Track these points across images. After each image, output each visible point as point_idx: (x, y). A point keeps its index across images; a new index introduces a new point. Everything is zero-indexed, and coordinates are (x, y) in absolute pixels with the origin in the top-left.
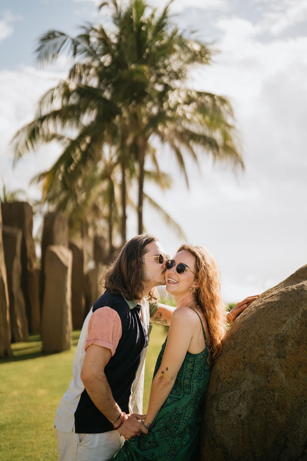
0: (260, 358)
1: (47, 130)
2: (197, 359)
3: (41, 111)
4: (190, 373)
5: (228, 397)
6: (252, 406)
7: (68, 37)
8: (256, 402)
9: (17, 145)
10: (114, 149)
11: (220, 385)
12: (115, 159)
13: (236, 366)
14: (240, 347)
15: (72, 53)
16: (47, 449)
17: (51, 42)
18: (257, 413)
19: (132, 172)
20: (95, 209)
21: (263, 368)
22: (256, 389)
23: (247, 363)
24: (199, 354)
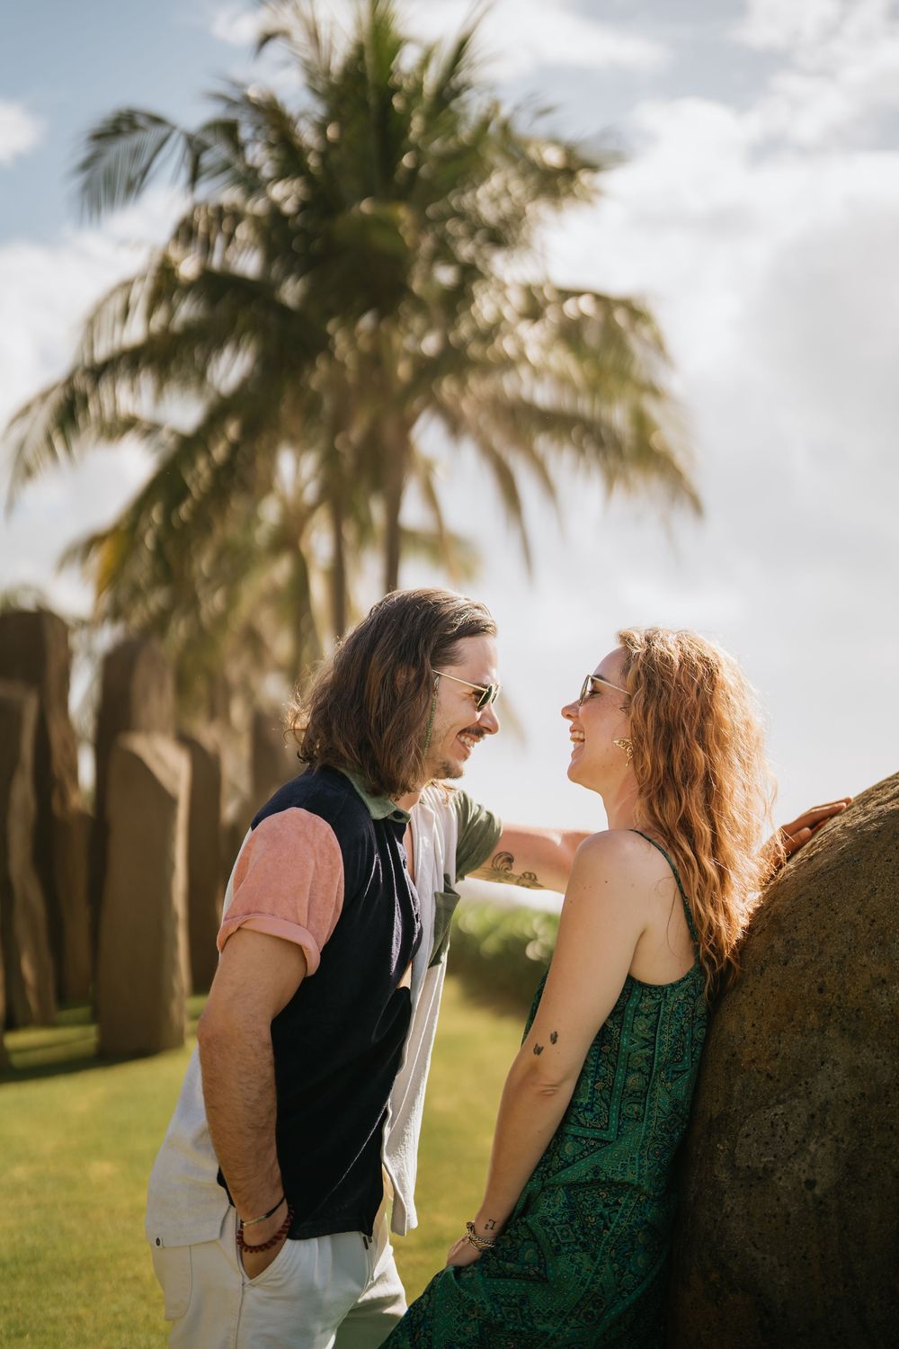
0: (875, 992)
1: (111, 404)
2: (667, 1004)
3: (92, 346)
4: (644, 1051)
5: (769, 1125)
6: (854, 1151)
7: (174, 128)
8: (865, 1137)
9: (21, 447)
10: (310, 462)
11: (739, 1082)
12: (310, 493)
13: (793, 1020)
14: (807, 957)
15: (185, 175)
16: (124, 1336)
17: (122, 146)
18: (869, 1175)
19: (365, 528)
20: (253, 640)
21: (885, 1022)
22: (863, 1094)
23: (831, 1009)
24: (672, 985)
